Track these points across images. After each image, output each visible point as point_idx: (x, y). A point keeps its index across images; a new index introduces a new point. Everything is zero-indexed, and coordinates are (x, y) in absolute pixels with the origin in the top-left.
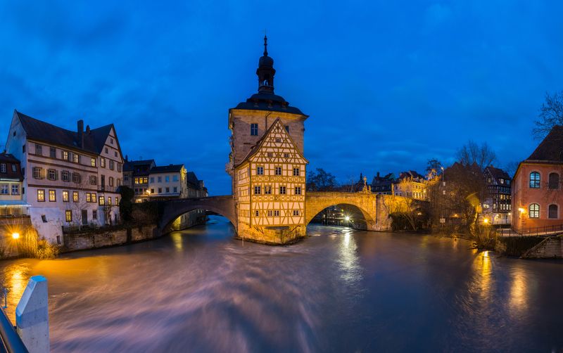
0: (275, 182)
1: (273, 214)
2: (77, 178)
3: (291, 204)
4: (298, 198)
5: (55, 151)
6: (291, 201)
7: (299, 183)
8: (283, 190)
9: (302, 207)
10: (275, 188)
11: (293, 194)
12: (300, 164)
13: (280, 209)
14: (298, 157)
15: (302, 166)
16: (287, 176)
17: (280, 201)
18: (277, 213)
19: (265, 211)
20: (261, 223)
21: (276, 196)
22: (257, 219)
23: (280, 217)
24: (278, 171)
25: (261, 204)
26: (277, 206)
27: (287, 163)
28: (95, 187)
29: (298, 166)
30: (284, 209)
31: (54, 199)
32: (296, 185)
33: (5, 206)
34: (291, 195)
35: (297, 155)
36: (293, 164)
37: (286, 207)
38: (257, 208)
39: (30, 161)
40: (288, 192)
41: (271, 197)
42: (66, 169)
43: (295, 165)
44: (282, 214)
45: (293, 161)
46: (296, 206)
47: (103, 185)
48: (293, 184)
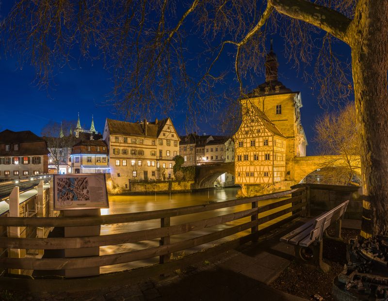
0: (250, 151)
1: (250, 174)
2: (141, 153)
3: (262, 168)
4: (267, 162)
5: (127, 139)
6: (262, 165)
7: (268, 151)
8: (256, 158)
9: (271, 170)
10: (250, 156)
11: (263, 159)
12: (268, 136)
13: (254, 171)
14: (267, 131)
15: (269, 137)
16: (259, 146)
17: (254, 165)
18: (252, 175)
19: (244, 173)
20: (241, 181)
21: (251, 162)
22: (239, 178)
23: (254, 177)
24: (253, 144)
25: (241, 167)
26: (252, 169)
27: (259, 137)
28: (155, 157)
29: (267, 138)
30: (257, 172)
31: (125, 164)
32: (266, 152)
33: (99, 168)
34: (262, 161)
35: (266, 130)
36: (263, 137)
37: (258, 170)
38: (239, 171)
39: (111, 145)
40: (260, 158)
41: (248, 163)
42: (134, 148)
43: (264, 138)
44: (256, 175)
45: (263, 135)
46: (266, 169)
47: (161, 156)
48: (263, 153)
